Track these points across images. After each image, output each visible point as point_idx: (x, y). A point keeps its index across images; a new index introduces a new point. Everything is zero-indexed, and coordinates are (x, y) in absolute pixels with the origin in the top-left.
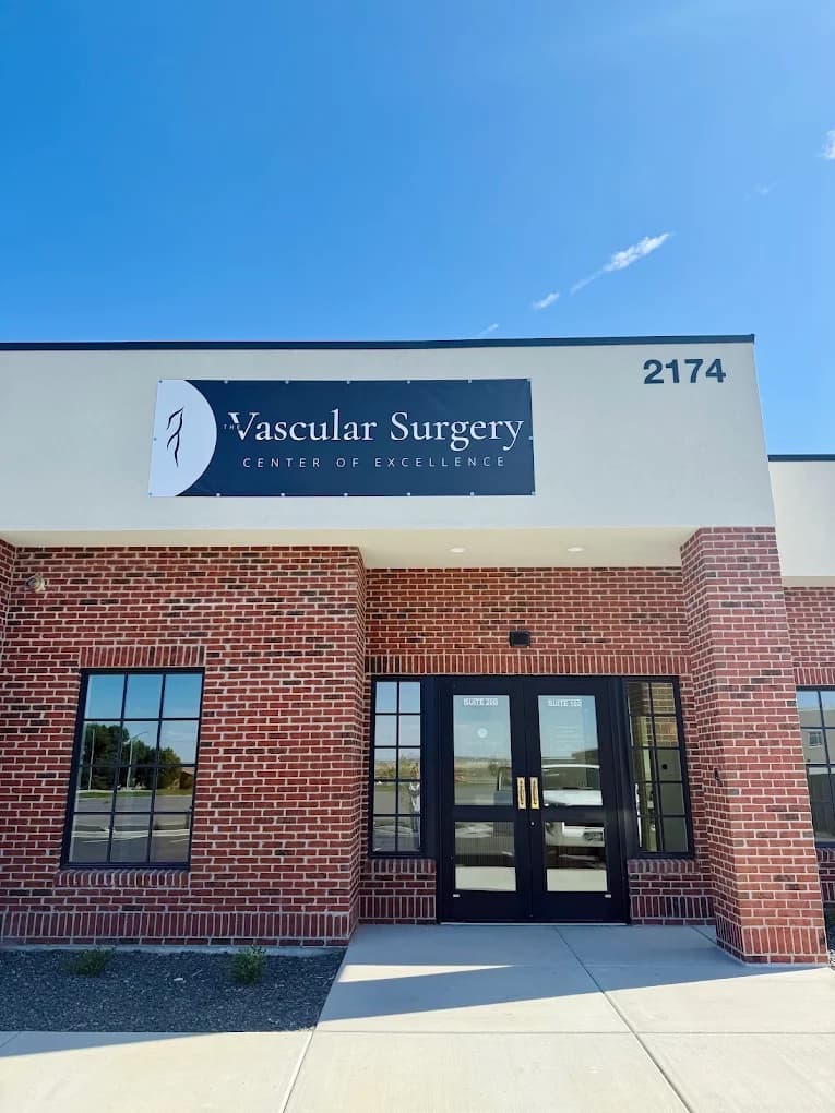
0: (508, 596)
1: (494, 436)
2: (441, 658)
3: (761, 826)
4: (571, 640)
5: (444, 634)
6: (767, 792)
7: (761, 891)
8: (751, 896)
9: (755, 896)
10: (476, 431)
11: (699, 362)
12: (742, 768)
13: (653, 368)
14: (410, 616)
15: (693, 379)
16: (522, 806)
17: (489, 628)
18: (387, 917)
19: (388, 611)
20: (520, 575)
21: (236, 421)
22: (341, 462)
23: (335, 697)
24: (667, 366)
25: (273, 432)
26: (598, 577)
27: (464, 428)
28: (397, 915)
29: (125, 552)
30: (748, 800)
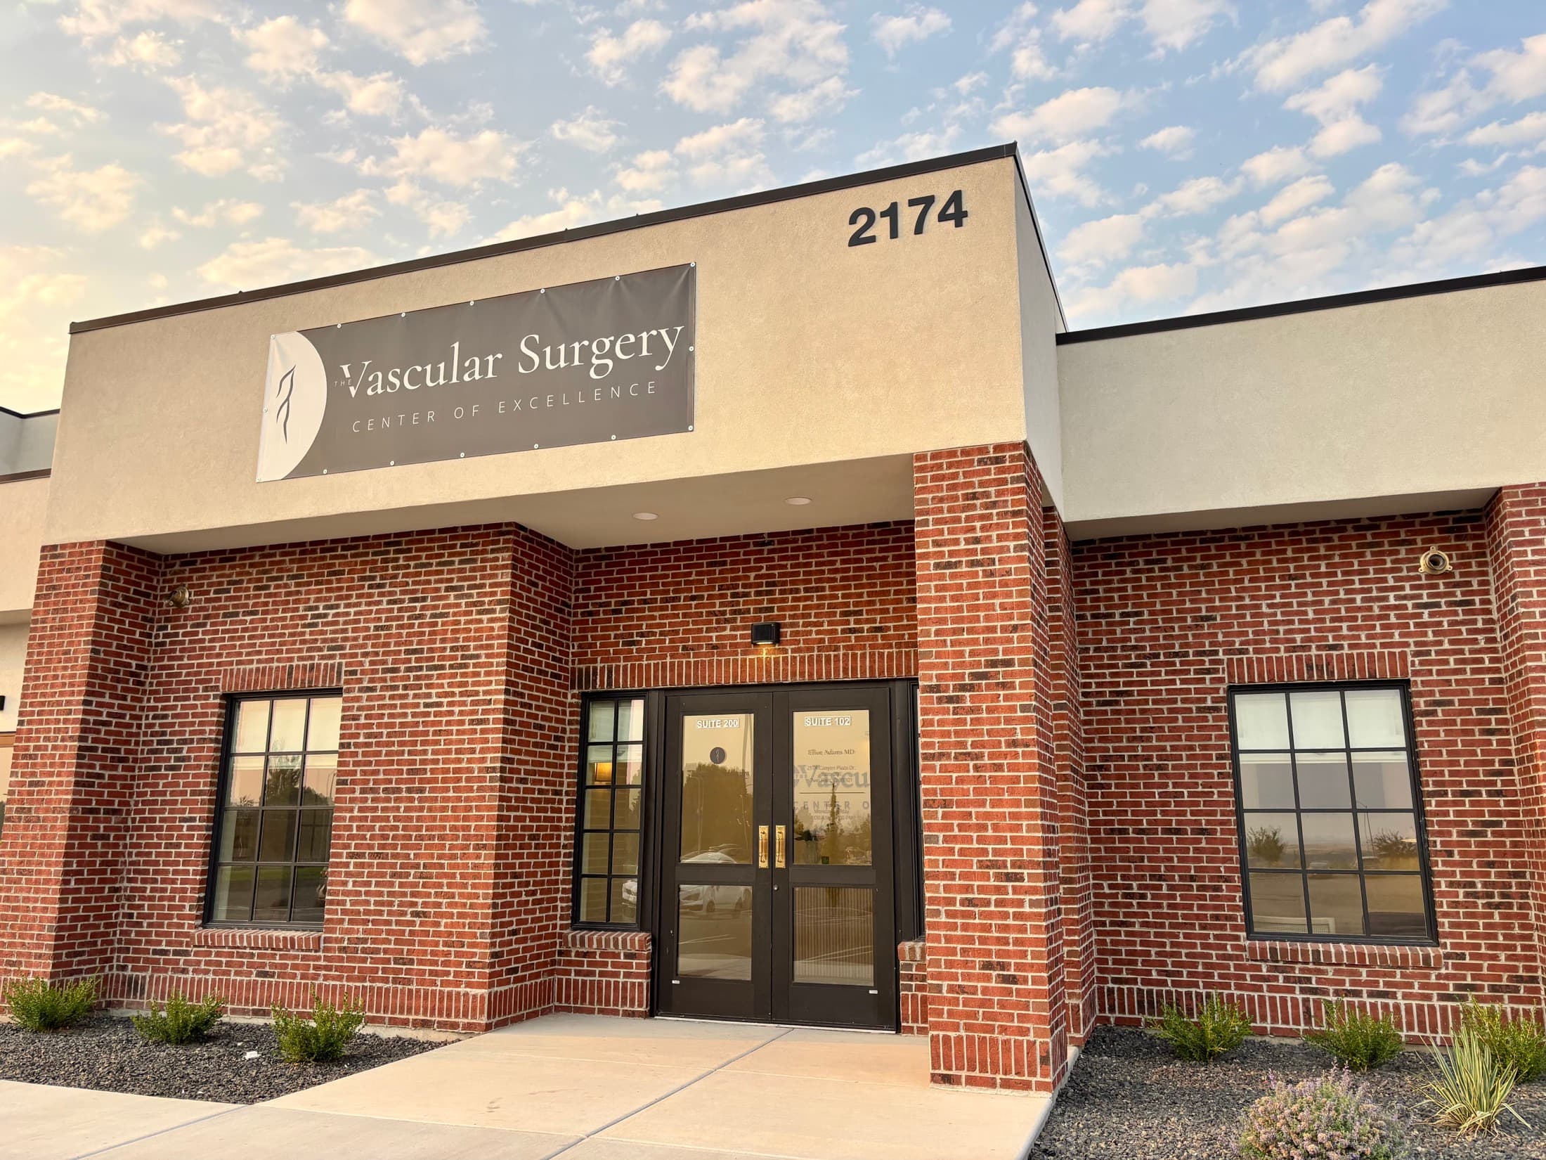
0: (752, 575)
1: (645, 353)
2: (664, 665)
3: (968, 889)
4: (835, 631)
5: (669, 633)
6: (980, 840)
7: (960, 982)
8: (945, 989)
9: (951, 989)
10: (622, 348)
11: (928, 201)
12: (945, 804)
13: (863, 220)
14: (627, 611)
15: (919, 229)
16: (763, 864)
17: (727, 621)
18: (587, 1005)
19: (601, 605)
20: (770, 543)
21: (347, 375)
22: (458, 413)
23: (480, 722)
24: (883, 214)
25: (386, 382)
26: (877, 537)
27: (607, 347)
28: (600, 1002)
29: (267, 551)
30: (951, 851)
